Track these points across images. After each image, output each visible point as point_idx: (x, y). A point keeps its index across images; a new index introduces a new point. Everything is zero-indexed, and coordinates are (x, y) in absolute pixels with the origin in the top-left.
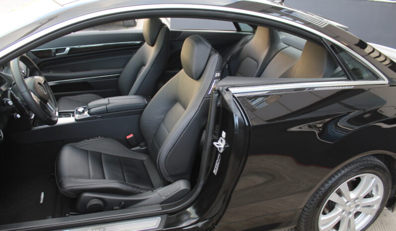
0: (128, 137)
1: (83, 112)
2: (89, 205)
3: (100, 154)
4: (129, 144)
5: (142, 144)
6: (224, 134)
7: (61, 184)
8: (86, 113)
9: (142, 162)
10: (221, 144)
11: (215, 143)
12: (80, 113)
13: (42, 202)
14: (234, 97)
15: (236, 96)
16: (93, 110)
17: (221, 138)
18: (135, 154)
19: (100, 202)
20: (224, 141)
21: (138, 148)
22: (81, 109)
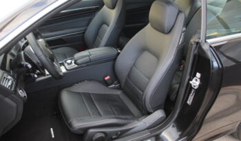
0: (106, 78)
1: (71, 63)
2: (94, 138)
3: (89, 94)
4: (106, 84)
5: (116, 82)
6: (198, 75)
7: (70, 125)
8: (73, 64)
9: (118, 95)
10: (195, 83)
11: (191, 82)
12: (68, 64)
13: (53, 136)
14: (210, 46)
15: (213, 45)
16: (79, 61)
17: (195, 78)
18: (113, 91)
19: (103, 135)
20: (199, 80)
21: (113, 86)
22: (69, 61)
